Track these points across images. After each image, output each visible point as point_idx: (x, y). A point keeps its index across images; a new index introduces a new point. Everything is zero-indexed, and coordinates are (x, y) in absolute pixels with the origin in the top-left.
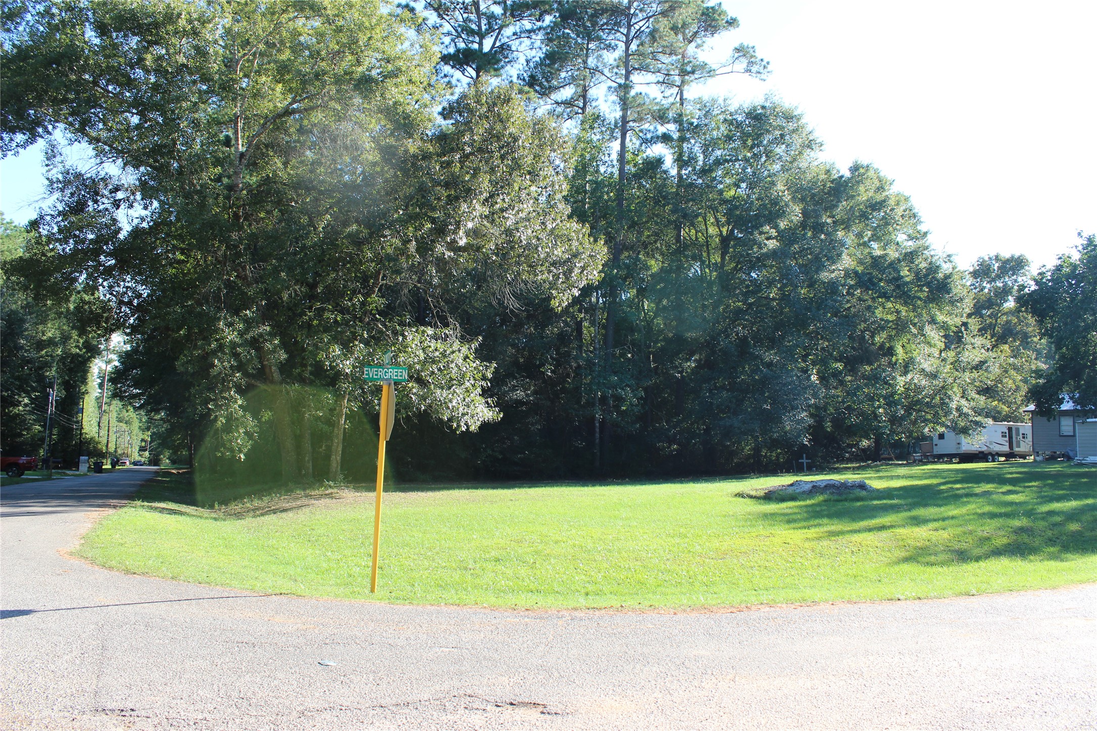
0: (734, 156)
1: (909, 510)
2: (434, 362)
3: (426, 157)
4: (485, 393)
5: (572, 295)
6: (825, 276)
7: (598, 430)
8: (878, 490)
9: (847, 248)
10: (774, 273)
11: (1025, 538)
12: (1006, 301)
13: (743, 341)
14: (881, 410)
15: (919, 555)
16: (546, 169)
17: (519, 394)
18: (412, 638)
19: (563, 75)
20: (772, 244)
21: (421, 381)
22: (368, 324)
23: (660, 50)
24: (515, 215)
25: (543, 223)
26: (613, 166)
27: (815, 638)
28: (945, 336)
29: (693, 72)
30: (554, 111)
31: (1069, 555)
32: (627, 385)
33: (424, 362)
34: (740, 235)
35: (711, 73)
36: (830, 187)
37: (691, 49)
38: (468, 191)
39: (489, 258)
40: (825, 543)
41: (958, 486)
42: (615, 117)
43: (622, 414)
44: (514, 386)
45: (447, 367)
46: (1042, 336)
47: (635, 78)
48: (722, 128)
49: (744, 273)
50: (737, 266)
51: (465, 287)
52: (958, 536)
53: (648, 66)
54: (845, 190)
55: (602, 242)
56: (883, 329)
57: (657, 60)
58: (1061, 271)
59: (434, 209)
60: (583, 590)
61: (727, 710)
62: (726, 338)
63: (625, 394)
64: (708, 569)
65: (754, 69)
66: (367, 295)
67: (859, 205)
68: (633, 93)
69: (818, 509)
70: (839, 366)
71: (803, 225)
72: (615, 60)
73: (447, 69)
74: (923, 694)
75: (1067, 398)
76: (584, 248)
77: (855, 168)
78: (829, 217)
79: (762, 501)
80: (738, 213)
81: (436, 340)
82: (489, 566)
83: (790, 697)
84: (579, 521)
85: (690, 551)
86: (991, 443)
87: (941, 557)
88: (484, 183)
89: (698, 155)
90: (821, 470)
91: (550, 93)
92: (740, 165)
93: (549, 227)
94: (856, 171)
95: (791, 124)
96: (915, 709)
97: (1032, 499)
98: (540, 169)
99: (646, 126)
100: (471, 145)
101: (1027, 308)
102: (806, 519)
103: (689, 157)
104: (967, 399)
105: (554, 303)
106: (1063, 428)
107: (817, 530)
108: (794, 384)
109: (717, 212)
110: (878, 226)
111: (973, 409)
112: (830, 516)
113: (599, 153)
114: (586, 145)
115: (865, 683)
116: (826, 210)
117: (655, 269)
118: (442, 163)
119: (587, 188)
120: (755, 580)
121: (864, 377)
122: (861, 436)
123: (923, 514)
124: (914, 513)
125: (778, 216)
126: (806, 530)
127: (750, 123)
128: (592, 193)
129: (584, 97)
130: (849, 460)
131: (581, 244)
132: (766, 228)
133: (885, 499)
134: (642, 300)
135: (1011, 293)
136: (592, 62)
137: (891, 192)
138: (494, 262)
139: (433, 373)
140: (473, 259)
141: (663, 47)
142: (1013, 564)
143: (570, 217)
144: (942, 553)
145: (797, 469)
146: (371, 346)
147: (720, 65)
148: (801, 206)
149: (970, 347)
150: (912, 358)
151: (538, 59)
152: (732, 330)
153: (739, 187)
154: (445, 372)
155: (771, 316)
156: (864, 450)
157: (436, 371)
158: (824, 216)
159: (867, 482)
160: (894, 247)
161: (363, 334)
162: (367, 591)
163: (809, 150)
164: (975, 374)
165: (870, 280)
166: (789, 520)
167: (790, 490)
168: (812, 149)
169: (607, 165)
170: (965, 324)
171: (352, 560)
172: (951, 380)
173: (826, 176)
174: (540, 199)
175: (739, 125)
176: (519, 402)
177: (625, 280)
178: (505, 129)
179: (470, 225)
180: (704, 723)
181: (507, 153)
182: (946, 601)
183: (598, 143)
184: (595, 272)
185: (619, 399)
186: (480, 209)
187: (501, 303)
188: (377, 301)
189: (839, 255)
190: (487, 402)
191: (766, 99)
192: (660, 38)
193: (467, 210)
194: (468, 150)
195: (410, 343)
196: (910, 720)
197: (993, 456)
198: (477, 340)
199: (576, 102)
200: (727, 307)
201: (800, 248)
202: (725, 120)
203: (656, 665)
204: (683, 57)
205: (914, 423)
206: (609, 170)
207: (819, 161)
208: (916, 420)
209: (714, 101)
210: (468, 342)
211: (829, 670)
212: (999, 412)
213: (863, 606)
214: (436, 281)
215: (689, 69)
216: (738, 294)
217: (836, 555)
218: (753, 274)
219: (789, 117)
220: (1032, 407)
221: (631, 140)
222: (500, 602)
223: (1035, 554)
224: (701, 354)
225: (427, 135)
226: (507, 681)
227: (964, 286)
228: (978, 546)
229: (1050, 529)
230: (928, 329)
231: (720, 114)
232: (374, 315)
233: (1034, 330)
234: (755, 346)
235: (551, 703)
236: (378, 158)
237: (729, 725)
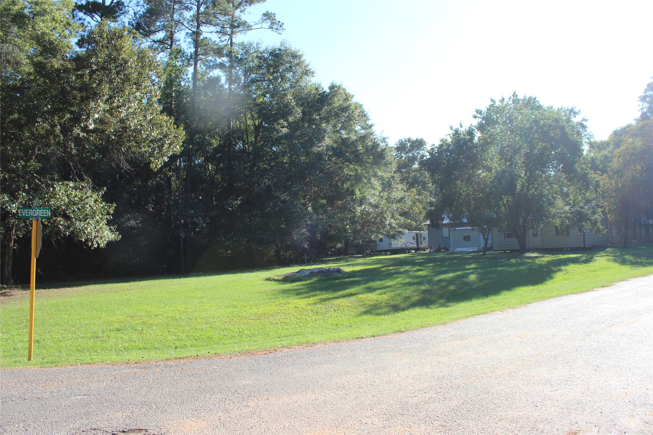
0: (262, 78)
1: (365, 284)
2: (74, 204)
3: (66, 71)
4: (109, 223)
5: (164, 161)
6: (315, 149)
7: (182, 243)
8: (347, 273)
9: (327, 134)
10: (286, 147)
11: (428, 296)
12: (414, 164)
13: (269, 188)
14: (348, 227)
15: (372, 309)
16: (146, 82)
17: (132, 223)
18: (55, 391)
19: (158, 24)
20: (285, 131)
21: (66, 217)
22: (29, 180)
23: (219, 12)
24: (127, 110)
25: (144, 116)
26: (189, 82)
27: (316, 367)
28: (382, 184)
29: (238, 27)
30: (153, 46)
31: (450, 304)
32: (200, 216)
33: (68, 204)
34: (266, 125)
35: (249, 28)
36: (318, 98)
37: (237, 13)
38: (95, 94)
39: (110, 138)
40: (319, 306)
41: (391, 268)
42: (191, 52)
43: (197, 233)
44: (129, 218)
45: (84, 207)
46: (433, 183)
47: (203, 28)
48: (256, 61)
49: (268, 148)
50: (264, 143)
51: (94, 156)
52: (393, 297)
53: (211, 21)
54: (326, 100)
55: (182, 128)
56: (348, 180)
57: (217, 18)
58: (442, 148)
59: (72, 105)
60: (173, 346)
61: (264, 420)
62: (258, 186)
63: (198, 221)
64: (251, 327)
65: (275, 27)
66: (26, 161)
67: (334, 109)
68: (202, 37)
69: (314, 286)
70: (324, 201)
71: (303, 120)
72: (191, 16)
73: (81, 15)
74: (379, 396)
75: (446, 217)
76: (170, 132)
77: (332, 87)
78: (317, 115)
79: (281, 282)
80: (265, 112)
81: (76, 190)
82: (113, 334)
83: (303, 407)
84: (171, 301)
85: (239, 316)
86: (407, 243)
87: (384, 310)
88: (106, 89)
89: (241, 76)
90: (315, 262)
91: (150, 35)
92: (266, 84)
93: (149, 118)
94: (332, 89)
95: (296, 60)
96: (376, 406)
97: (430, 273)
98: (142, 81)
99: (210, 58)
100: (97, 65)
101: (425, 168)
102: (307, 292)
103: (235, 78)
104: (394, 219)
105: (153, 166)
106: (444, 233)
107: (314, 298)
108: (299, 213)
109: (253, 111)
110: (345, 121)
111: (398, 224)
112: (321, 290)
113: (180, 73)
114: (172, 68)
115: (346, 392)
116: (316, 111)
117: (216, 145)
118: (77, 75)
119: (173, 95)
120: (279, 332)
121: (338, 207)
122: (337, 242)
123: (373, 285)
124: (368, 285)
125: (288, 114)
126: (308, 299)
127: (272, 58)
128: (176, 99)
129: (171, 38)
130: (331, 256)
131: (169, 129)
132: (282, 121)
133: (352, 278)
134: (208, 164)
135: (417, 160)
136: (176, 16)
137: (352, 101)
138: (113, 140)
139: (74, 211)
140: (99, 138)
141: (220, 10)
142: (423, 311)
143: (162, 112)
144: (384, 307)
145: (301, 262)
146: (31, 195)
147: (254, 23)
148: (301, 109)
149: (395, 190)
150: (364, 196)
151: (141, 13)
152: (262, 181)
153: (265, 97)
154: (82, 210)
155: (284, 173)
156: (339, 250)
157: (76, 209)
158: (315, 115)
159: (341, 268)
160: (354, 133)
161: (25, 186)
162: (26, 359)
163: (306, 76)
164: (398, 205)
165: (341, 152)
166: (298, 293)
167: (298, 275)
168: (308, 75)
169: (185, 81)
170: (393, 177)
171: (17, 338)
172: (385, 208)
173: (316, 92)
174: (143, 100)
175: (265, 60)
176: (132, 228)
177: (197, 151)
178: (119, 55)
179: (96, 116)
180: (250, 430)
181: (121, 71)
182: (389, 337)
183: (180, 68)
184: (178, 147)
185: (195, 225)
186: (102, 106)
187: (118, 166)
188: (34, 164)
189: (323, 137)
190: (110, 229)
191: (281, 45)
192: (218, 5)
193: (94, 106)
194: (95, 67)
195: (58, 192)
196: (373, 413)
197: (408, 250)
198: (103, 190)
199: (166, 41)
200: (259, 168)
201: (301, 133)
202: (257, 56)
203: (219, 394)
204: (233, 17)
205: (366, 233)
206: (187, 84)
207: (312, 82)
208: (367, 231)
209: (251, 44)
210: (97, 191)
211: (325, 386)
212: (411, 226)
213: (342, 343)
214: (74, 152)
215: (236, 24)
216: (265, 160)
217: (325, 312)
218: (274, 149)
219: (295, 56)
220: (428, 222)
221: (200, 66)
222: (118, 358)
223: (433, 304)
224: (244, 196)
225: (67, 57)
226: (121, 416)
227: (392, 155)
228: (403, 302)
229: (440, 290)
230: (373, 179)
231: (254, 53)
232: (33, 174)
233: (429, 180)
234: (275, 191)
235: (151, 428)
236: (32, 70)
237: (266, 430)
